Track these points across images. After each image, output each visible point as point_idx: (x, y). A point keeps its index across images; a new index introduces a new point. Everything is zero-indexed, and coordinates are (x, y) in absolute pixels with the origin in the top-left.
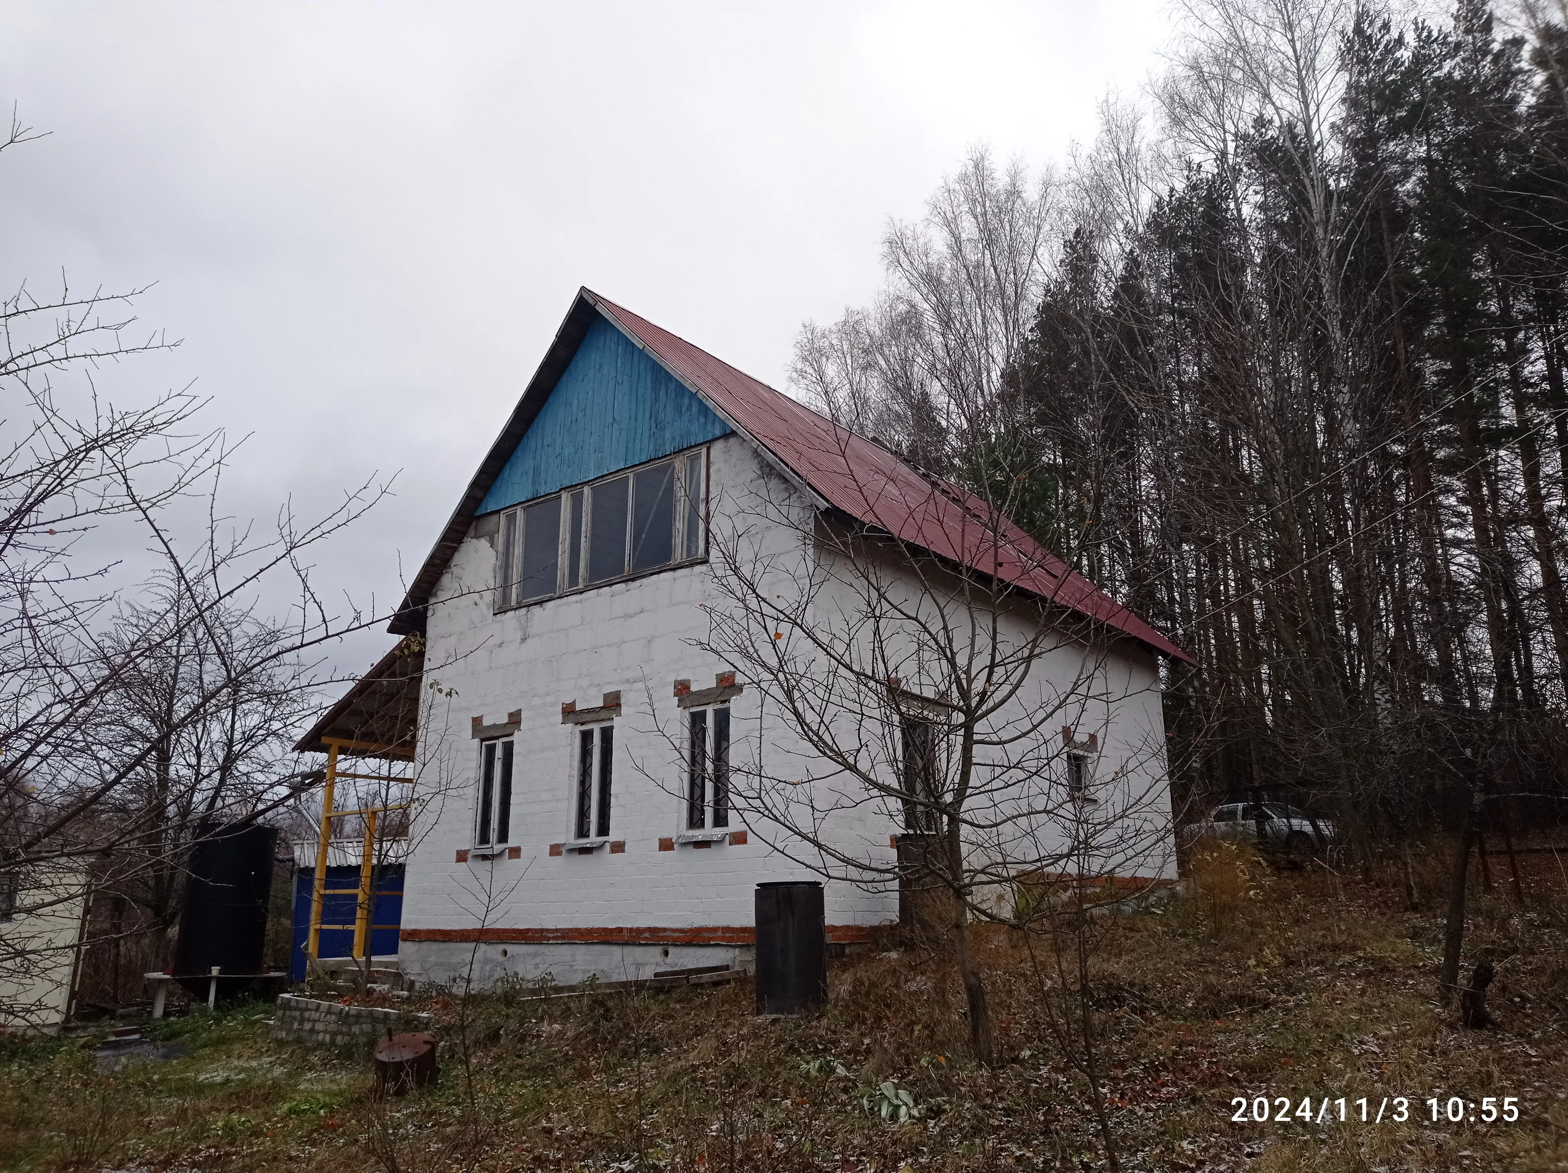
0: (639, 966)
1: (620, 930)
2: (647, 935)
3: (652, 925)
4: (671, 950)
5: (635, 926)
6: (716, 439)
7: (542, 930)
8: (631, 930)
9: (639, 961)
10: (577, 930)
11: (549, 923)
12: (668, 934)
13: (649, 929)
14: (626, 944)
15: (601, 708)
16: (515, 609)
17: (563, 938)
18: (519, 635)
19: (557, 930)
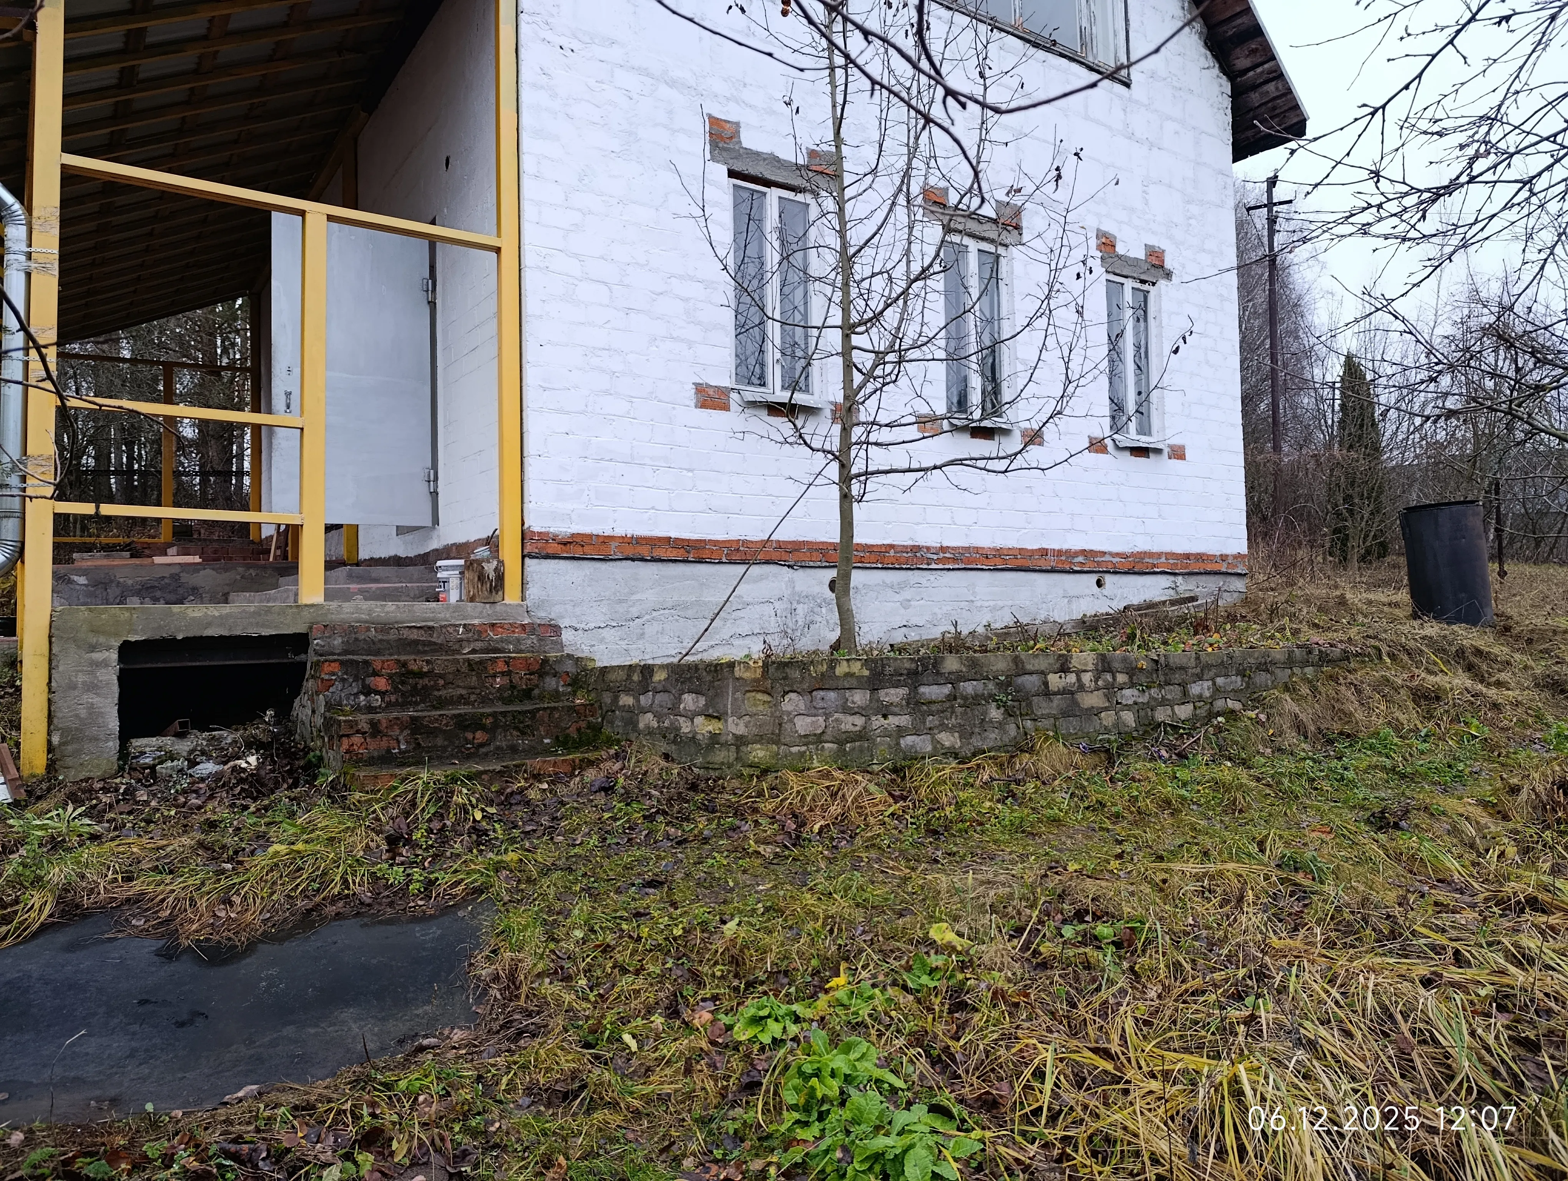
0: (1070, 599)
1: (1044, 552)
2: (1080, 559)
3: (1087, 547)
4: (1108, 579)
5: (1065, 547)
7: (916, 549)
8: (1060, 553)
9: (1071, 593)
10: (977, 549)
11: (928, 537)
12: (1107, 558)
13: (1083, 552)
14: (1053, 571)
17: (955, 560)
19: (943, 549)
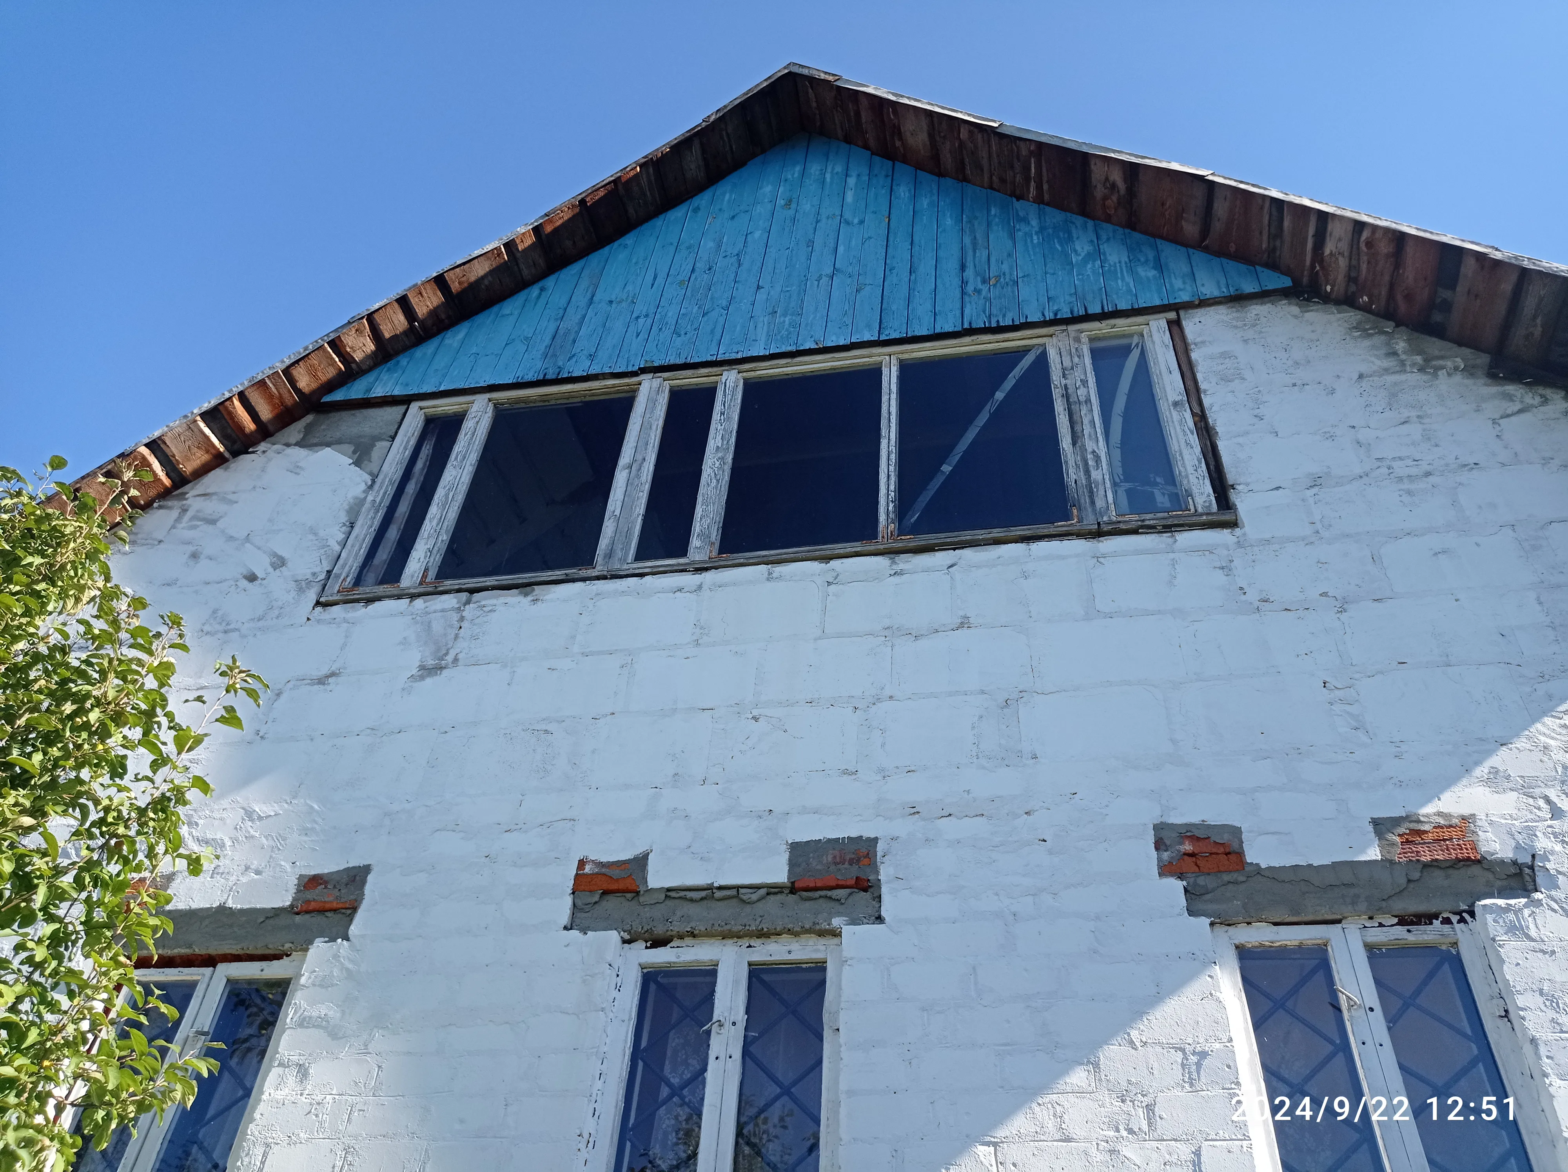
6: (1204, 303)
15: (773, 890)
16: (413, 597)
18: (414, 658)
